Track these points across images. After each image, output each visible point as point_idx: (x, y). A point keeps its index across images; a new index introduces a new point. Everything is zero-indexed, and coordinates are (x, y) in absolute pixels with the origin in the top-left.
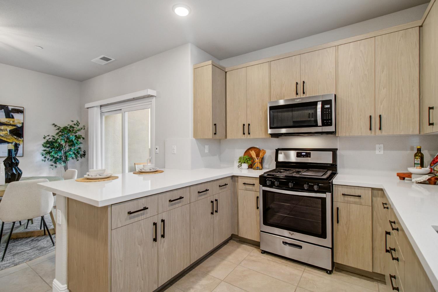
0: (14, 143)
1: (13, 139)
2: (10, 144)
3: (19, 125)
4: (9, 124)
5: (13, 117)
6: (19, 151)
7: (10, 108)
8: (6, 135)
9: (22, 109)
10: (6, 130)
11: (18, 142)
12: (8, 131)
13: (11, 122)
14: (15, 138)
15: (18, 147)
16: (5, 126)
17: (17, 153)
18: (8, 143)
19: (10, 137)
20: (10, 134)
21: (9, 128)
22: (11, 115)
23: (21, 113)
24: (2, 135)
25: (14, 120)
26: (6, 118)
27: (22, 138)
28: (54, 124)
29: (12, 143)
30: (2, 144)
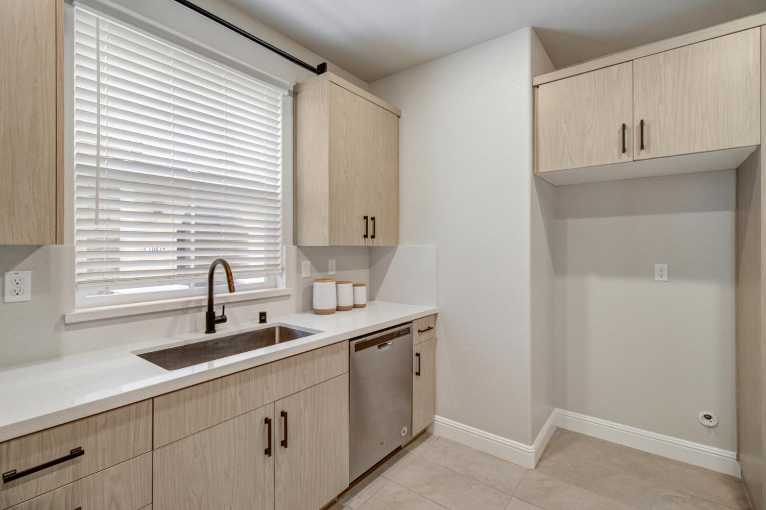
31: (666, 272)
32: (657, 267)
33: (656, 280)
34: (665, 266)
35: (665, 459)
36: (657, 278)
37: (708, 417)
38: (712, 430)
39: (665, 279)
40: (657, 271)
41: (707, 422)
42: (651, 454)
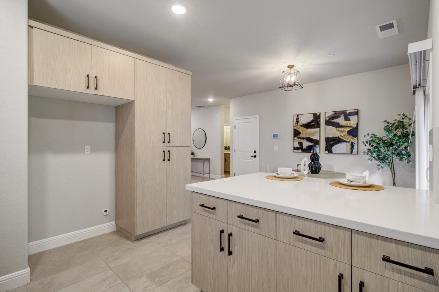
0: (350, 142)
1: (350, 139)
2: (348, 143)
3: (354, 126)
4: (347, 126)
5: (349, 120)
6: (354, 149)
7: (348, 112)
8: (345, 136)
9: (357, 111)
10: (345, 131)
11: (353, 142)
12: (347, 132)
13: (349, 125)
14: (352, 138)
15: (354, 146)
16: (344, 128)
17: (353, 151)
18: (347, 142)
19: (348, 137)
20: (348, 134)
21: (347, 129)
22: (348, 118)
23: (356, 115)
24: (343, 136)
25: (351, 122)
26: (345, 121)
27: (357, 138)
28: (385, 121)
29: (349, 142)
30: (343, 143)
31: (89, 150)
32: (86, 147)
33: (85, 153)
34: (89, 147)
35: (89, 239)
36: (86, 153)
37: (106, 211)
38: (107, 216)
39: (89, 152)
40: (86, 149)
41: (105, 214)
42: (82, 240)
